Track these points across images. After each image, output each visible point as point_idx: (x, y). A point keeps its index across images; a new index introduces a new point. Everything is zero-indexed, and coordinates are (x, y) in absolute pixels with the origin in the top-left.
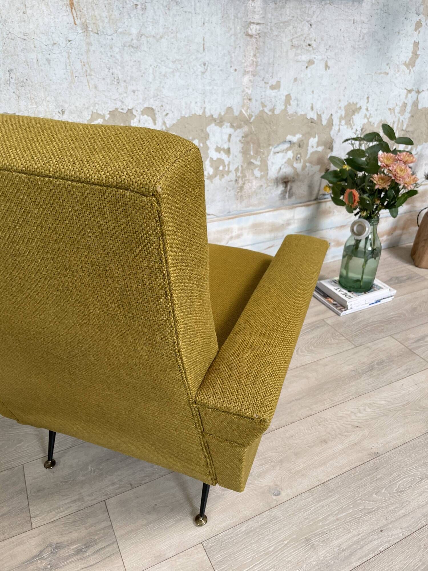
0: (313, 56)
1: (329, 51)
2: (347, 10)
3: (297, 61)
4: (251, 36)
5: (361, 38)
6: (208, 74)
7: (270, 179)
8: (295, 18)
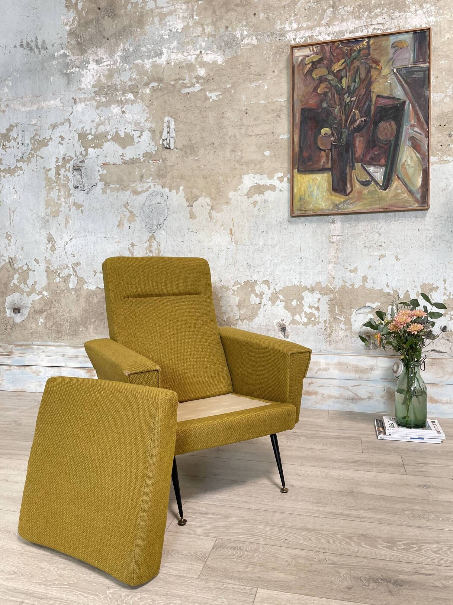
0: (384, 253)
2: (411, 223)
4: (333, 243)
5: (428, 239)
6: (303, 263)
7: (354, 332)
8: (367, 231)
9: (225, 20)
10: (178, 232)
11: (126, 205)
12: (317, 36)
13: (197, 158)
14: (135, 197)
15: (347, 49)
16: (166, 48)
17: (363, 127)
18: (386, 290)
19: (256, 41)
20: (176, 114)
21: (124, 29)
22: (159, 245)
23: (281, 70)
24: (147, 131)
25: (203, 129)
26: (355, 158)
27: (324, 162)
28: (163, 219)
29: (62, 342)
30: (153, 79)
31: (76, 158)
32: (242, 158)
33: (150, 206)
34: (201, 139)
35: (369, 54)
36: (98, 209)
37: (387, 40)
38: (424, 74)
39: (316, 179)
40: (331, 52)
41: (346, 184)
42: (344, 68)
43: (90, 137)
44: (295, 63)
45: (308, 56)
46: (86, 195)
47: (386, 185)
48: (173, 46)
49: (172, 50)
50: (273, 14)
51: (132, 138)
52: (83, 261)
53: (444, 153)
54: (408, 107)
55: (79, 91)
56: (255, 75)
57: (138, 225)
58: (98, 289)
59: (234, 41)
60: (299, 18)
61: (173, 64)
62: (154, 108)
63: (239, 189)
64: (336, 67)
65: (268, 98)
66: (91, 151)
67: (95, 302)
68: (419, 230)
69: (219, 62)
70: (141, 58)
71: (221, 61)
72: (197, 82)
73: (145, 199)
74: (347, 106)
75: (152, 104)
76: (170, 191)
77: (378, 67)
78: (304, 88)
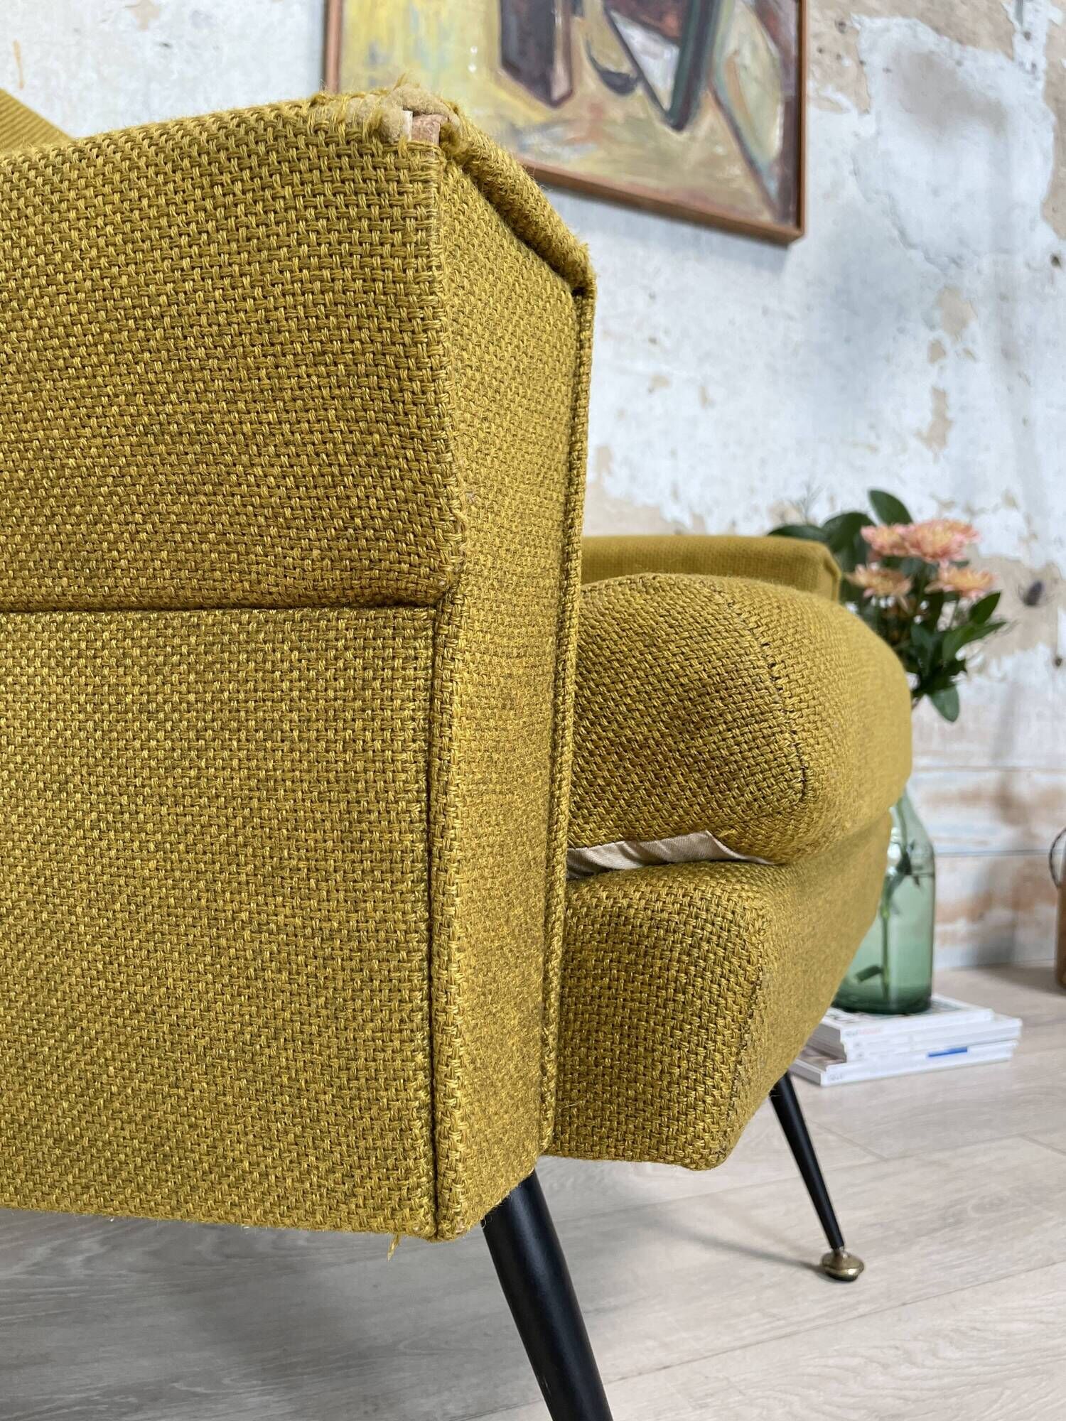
0: (665, 368)
1: (708, 364)
2: (742, 281)
3: (622, 371)
5: (790, 350)
18: (671, 511)
41: (550, 61)
47: (682, 113)
53: (827, 76)
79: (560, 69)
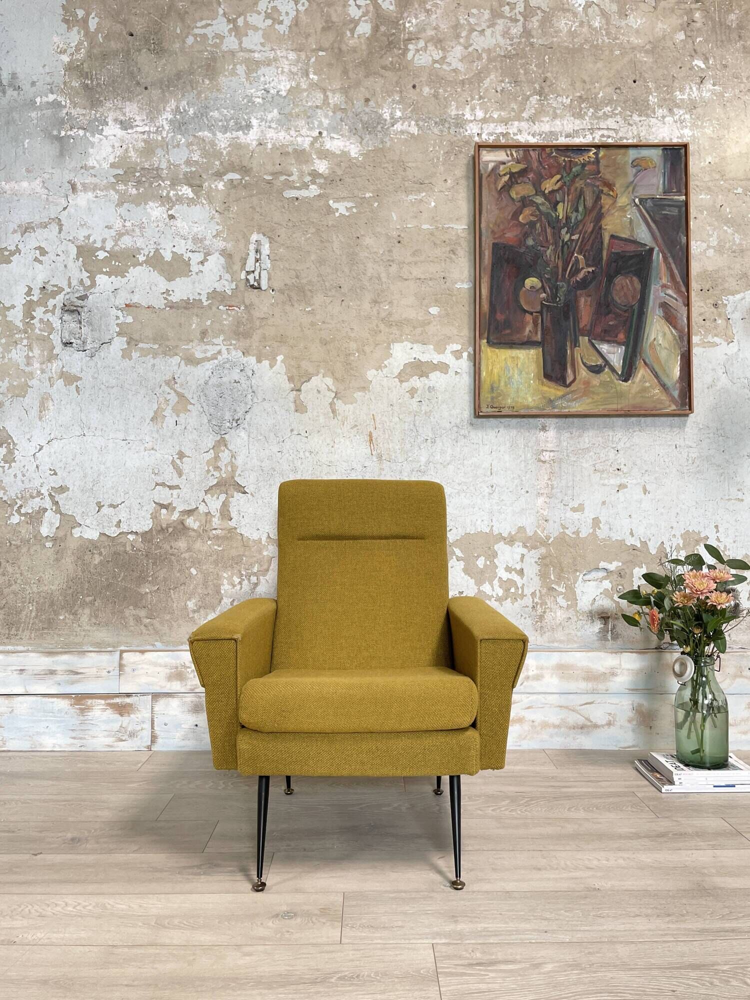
0: (624, 481)
1: (646, 475)
2: (664, 436)
3: (604, 485)
4: (544, 462)
5: (690, 462)
6: (496, 495)
7: (581, 612)
8: (597, 445)
9: (363, 87)
10: (272, 435)
11: (172, 382)
12: (515, 134)
13: (310, 309)
14: (190, 368)
15: (564, 160)
16: (257, 119)
17: (591, 282)
18: (630, 541)
19: (417, 129)
20: (273, 230)
21: (179, 76)
22: (233, 456)
23: (457, 179)
24: (217, 255)
25: (322, 262)
26: (579, 330)
27: (530, 331)
28: (244, 410)
29: (17, 645)
30: (232, 168)
31: (69, 290)
32: (390, 314)
33: (220, 385)
34: (318, 277)
35: (599, 172)
36: (113, 387)
37: (624, 155)
38: (680, 211)
39: (518, 358)
40: (539, 161)
41: (565, 369)
42: (560, 189)
43: (101, 255)
44: (482, 172)
45: (504, 163)
46: (88, 359)
47: (627, 374)
48: (270, 117)
49: (268, 124)
50: (445, 91)
51: (188, 264)
52: (74, 482)
53: (708, 331)
54: (658, 257)
55: (83, 171)
56: (414, 182)
57: (193, 418)
58: (104, 538)
59: (378, 123)
60: (486, 102)
61: (270, 146)
62: (231, 216)
63: (386, 366)
64: (549, 185)
65: (436, 221)
66: (101, 279)
67: (96, 562)
68: (676, 447)
69: (353, 154)
70: (210, 128)
71: (356, 153)
72: (313, 182)
73: (210, 372)
74: (566, 247)
75: (228, 209)
76: (259, 361)
77: (611, 193)
78: (497, 212)
79: (569, 371)
